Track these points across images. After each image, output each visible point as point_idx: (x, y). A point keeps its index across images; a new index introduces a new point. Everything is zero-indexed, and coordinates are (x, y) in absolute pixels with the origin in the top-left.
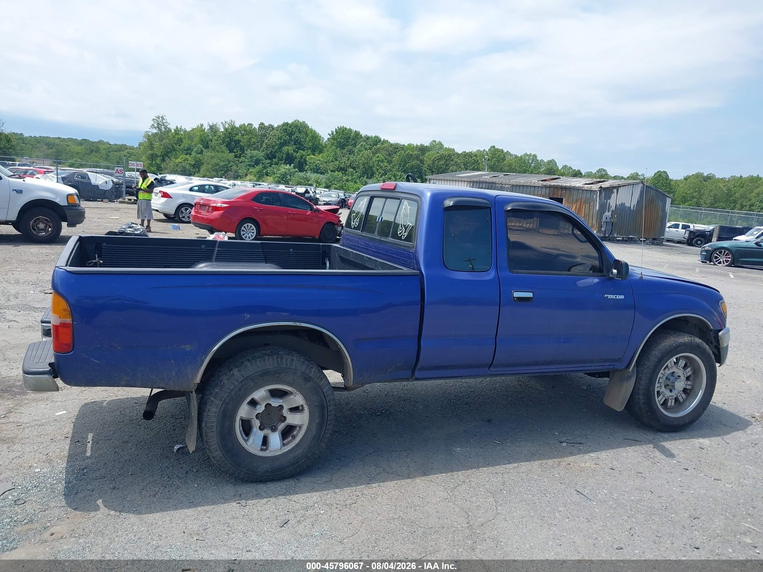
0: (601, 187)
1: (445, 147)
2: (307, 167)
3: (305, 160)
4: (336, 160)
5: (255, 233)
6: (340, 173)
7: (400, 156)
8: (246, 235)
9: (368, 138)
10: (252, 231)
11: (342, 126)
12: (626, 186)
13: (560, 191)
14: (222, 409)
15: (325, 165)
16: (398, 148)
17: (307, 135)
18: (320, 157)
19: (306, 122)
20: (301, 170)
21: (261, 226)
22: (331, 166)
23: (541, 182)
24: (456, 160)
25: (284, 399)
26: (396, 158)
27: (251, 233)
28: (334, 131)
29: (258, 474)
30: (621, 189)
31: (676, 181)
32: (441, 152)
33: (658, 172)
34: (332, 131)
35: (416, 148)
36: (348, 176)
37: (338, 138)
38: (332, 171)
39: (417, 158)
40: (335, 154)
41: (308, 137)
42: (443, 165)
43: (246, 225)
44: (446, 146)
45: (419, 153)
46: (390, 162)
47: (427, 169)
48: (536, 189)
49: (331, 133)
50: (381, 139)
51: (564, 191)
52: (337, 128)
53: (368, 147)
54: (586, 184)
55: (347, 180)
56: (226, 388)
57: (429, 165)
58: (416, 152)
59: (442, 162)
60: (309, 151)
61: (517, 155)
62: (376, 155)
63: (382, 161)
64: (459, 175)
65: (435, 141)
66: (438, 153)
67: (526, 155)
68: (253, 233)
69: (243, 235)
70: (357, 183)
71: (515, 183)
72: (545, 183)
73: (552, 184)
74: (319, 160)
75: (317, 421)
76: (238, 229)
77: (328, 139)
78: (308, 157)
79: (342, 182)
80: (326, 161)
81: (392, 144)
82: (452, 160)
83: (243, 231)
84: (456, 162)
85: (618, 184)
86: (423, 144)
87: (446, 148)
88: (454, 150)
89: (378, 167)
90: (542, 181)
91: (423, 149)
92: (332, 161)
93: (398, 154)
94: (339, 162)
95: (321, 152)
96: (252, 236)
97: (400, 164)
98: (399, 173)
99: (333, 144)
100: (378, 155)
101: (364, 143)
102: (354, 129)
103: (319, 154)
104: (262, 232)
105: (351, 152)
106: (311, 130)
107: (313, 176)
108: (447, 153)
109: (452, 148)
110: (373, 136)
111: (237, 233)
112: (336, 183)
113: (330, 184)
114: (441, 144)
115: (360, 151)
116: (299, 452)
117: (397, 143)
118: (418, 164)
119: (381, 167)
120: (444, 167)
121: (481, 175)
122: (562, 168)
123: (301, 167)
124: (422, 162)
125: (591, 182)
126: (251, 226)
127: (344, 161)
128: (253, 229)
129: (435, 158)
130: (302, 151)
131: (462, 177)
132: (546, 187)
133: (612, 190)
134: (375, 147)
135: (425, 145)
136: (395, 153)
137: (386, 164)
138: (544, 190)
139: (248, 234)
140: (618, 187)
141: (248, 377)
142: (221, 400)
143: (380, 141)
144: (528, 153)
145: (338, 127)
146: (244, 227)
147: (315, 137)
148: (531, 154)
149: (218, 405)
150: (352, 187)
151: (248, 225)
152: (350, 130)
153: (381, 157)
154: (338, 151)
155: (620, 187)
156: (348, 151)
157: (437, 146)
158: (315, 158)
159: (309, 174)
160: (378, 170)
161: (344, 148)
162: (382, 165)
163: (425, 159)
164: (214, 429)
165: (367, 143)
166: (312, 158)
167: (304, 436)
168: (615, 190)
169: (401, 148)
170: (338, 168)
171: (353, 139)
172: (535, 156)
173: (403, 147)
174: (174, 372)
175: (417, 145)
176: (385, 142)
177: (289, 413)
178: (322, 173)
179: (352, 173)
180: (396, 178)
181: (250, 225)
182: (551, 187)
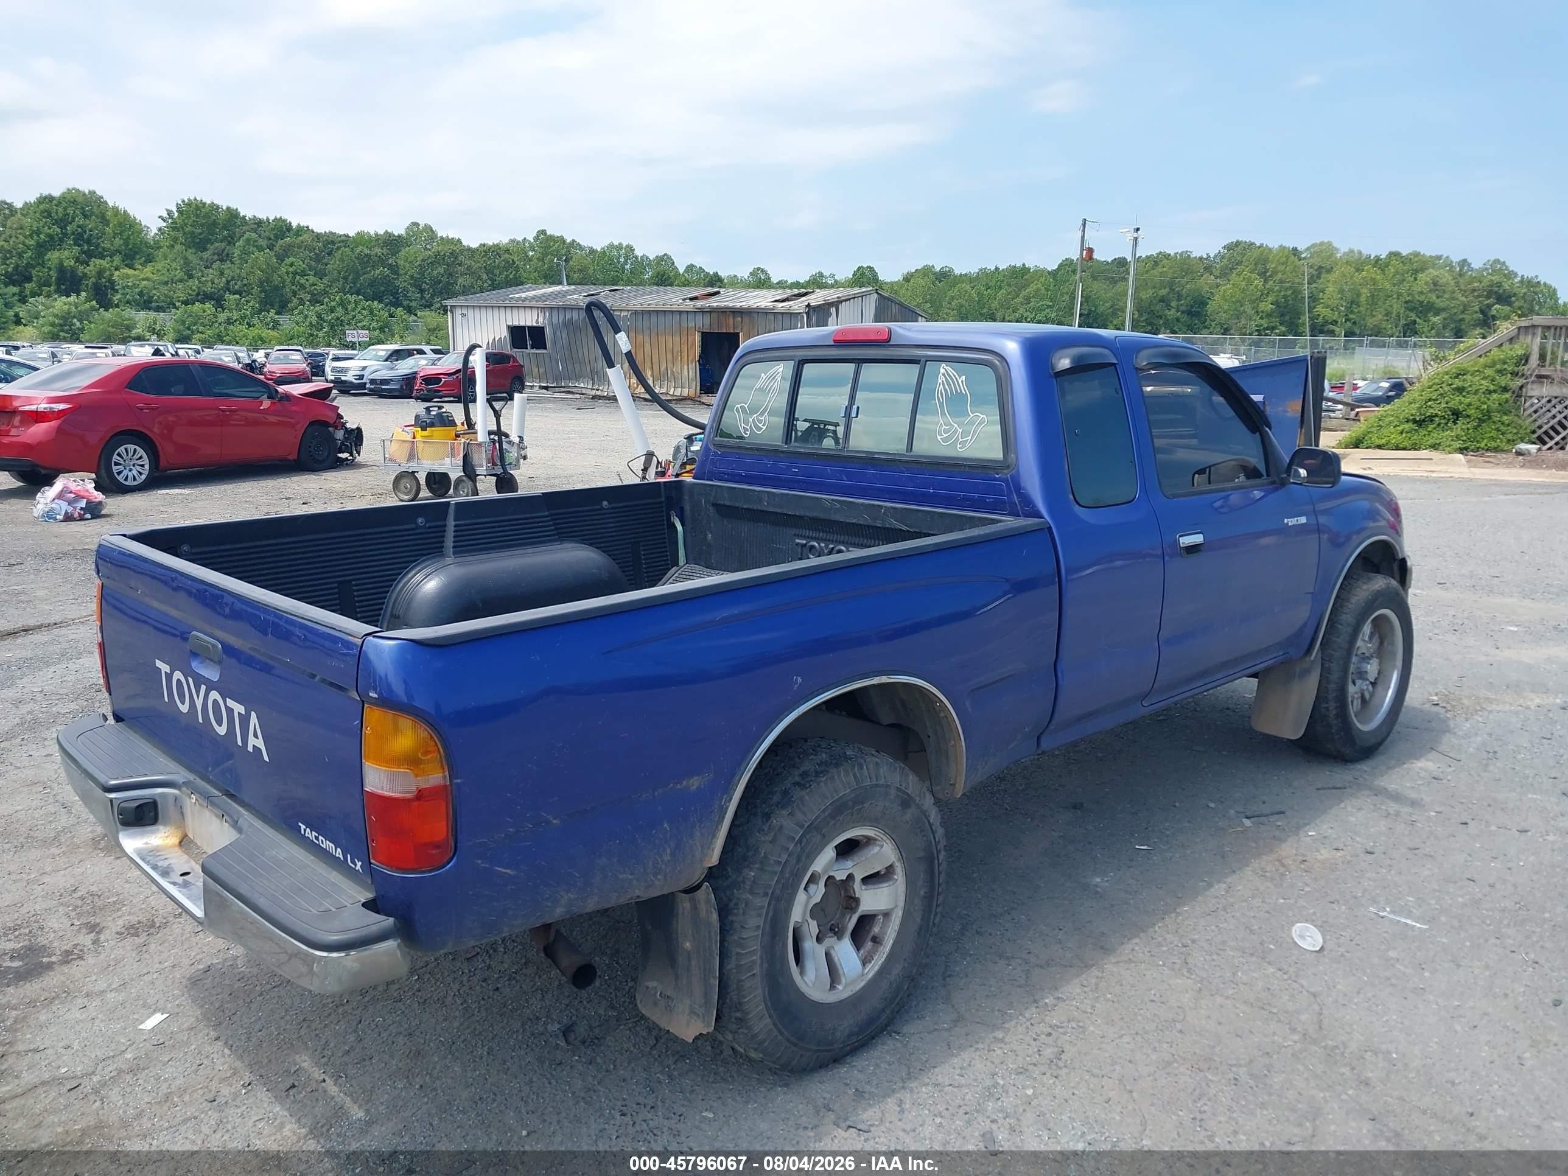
0: (808, 306)
1: (439, 235)
2: (118, 296)
3: (112, 283)
4: (191, 276)
5: (147, 467)
6: (207, 305)
7: (342, 260)
8: (125, 472)
9: (259, 223)
10: (139, 462)
11: (192, 198)
12: (849, 299)
13: (731, 320)
14: (770, 915)
15: (164, 289)
16: (333, 243)
17: (105, 221)
18: (148, 271)
19: (98, 193)
20: (106, 304)
21: (160, 448)
22: (180, 292)
23: (688, 302)
24: (468, 262)
25: (856, 858)
26: (334, 264)
27: (139, 468)
28: (174, 209)
29: (836, 1046)
30: (843, 307)
31: (892, 283)
32: (435, 247)
33: (859, 268)
34: (167, 210)
35: (377, 240)
36: (231, 310)
37: (186, 225)
38: (186, 303)
39: (382, 261)
40: (185, 263)
41: (108, 225)
42: (443, 276)
43: (122, 449)
44: (441, 233)
45: (385, 251)
46: (321, 275)
47: (411, 284)
48: (684, 316)
49: (165, 215)
50: (290, 223)
51: (740, 319)
52: (180, 202)
53: (263, 243)
54: (776, 301)
55: (229, 321)
56: (772, 862)
57: (412, 277)
58: (378, 251)
59: (441, 270)
60: (117, 260)
61: (595, 248)
62: (288, 261)
63: (303, 274)
64: (517, 296)
65: (416, 224)
66: (426, 249)
67: (611, 246)
68: (143, 466)
69: (119, 473)
70: (254, 325)
71: (639, 308)
72: (699, 304)
73: (715, 305)
74: (147, 279)
75: (922, 893)
76: (102, 463)
77: (160, 229)
78: (117, 273)
79: (216, 325)
80: (166, 279)
81: (318, 234)
82: (460, 265)
83: (116, 464)
84: (469, 268)
85: (838, 298)
86: (390, 231)
87: (442, 238)
88: (459, 241)
89: (294, 287)
90: (691, 299)
91: (392, 243)
92: (181, 281)
93: (338, 255)
94: (200, 282)
95: (149, 259)
96: (141, 474)
97: (345, 278)
98: (353, 298)
99: (175, 240)
100: (291, 259)
101: (254, 235)
102: (224, 203)
103: (144, 265)
104: (163, 463)
105: (223, 257)
106: (116, 211)
107: (142, 318)
108: (447, 249)
109: (456, 237)
110: (271, 218)
111: (103, 473)
112: (201, 328)
113: (189, 332)
114: (432, 230)
115: (245, 253)
116: (897, 970)
117: (331, 233)
118: (388, 275)
119: (302, 287)
120: (445, 279)
121: (563, 294)
122: (685, 271)
123: (103, 295)
124: (394, 269)
125: (785, 296)
126: (135, 450)
127: (211, 278)
128: (141, 458)
129: (423, 260)
130: (98, 261)
131: (524, 300)
132: (702, 311)
133: (829, 309)
134: (280, 242)
135: (396, 234)
136: (329, 254)
137: (312, 279)
138: (699, 317)
139: (130, 470)
140: (836, 304)
141: (812, 824)
142: (766, 894)
143: (289, 228)
144: (616, 243)
145: (183, 201)
146: (119, 455)
147: (127, 225)
148: (620, 244)
149: (762, 908)
150: (244, 336)
151: (126, 450)
152: (215, 207)
153: (300, 265)
154: (190, 254)
155: (841, 302)
156: (214, 254)
157: (420, 233)
158: (134, 275)
159: (129, 313)
160: (295, 293)
161: (205, 249)
162: (303, 281)
163: (401, 263)
164: (757, 970)
165: (260, 236)
166: (128, 276)
167: (900, 933)
168: (833, 310)
169: (343, 241)
170: (198, 294)
171: (225, 228)
172: (630, 248)
173: (345, 240)
174: (668, 851)
175: (377, 235)
176: (301, 230)
177: (864, 887)
178: (158, 309)
179: (237, 305)
180: (347, 310)
181: (131, 447)
182: (712, 311)
